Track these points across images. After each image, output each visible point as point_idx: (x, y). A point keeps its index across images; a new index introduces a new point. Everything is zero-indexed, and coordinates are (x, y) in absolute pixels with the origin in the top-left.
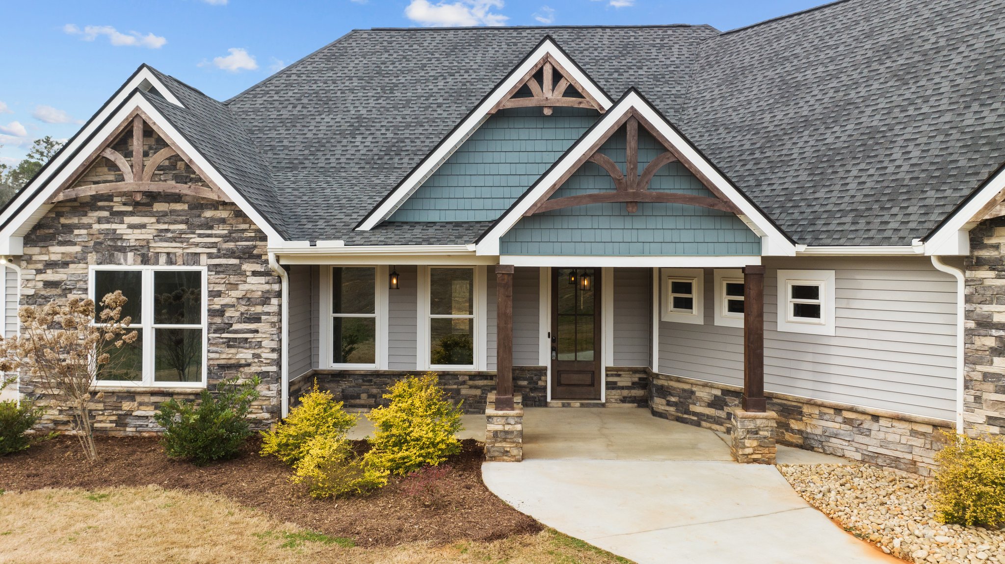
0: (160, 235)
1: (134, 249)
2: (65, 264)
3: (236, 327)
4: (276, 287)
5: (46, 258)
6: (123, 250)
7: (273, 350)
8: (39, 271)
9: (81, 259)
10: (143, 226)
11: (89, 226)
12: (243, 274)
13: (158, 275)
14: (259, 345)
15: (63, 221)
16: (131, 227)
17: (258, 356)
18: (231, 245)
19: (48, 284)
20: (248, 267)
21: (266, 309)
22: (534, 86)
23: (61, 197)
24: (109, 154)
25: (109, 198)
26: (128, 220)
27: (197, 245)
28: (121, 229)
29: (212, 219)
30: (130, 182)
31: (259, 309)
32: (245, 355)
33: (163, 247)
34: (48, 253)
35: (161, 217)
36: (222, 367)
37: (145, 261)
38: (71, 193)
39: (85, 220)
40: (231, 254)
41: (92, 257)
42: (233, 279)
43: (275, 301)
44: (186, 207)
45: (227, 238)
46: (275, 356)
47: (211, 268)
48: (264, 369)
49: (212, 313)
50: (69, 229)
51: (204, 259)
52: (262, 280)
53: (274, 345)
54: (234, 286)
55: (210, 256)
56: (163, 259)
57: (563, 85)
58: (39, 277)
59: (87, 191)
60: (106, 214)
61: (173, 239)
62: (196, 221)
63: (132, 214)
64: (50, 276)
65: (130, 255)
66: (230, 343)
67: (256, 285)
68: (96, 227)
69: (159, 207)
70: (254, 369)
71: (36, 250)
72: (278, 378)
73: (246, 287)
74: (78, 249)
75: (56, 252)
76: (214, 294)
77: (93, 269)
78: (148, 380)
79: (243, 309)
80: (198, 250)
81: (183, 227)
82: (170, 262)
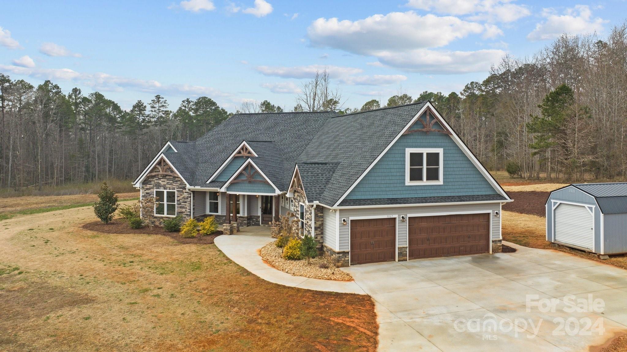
0: (168, 183)
1: (163, 186)
2: (150, 189)
3: (182, 204)
4: (190, 195)
5: (146, 187)
6: (161, 186)
7: (189, 209)
8: (145, 190)
9: (153, 188)
10: (164, 181)
11: (154, 181)
12: (183, 192)
13: (167, 192)
14: (186, 208)
15: (149, 180)
16: (162, 181)
17: (186, 210)
18: (181, 186)
19: (147, 193)
20: (184, 191)
21: (188, 200)
22: (242, 151)
23: (148, 175)
24: (157, 166)
25: (158, 175)
26: (162, 180)
27: (175, 186)
28: (160, 182)
29: (177, 180)
30: (161, 172)
31: (186, 200)
32: (184, 210)
33: (168, 186)
34: (147, 186)
35: (168, 179)
36: (179, 212)
37: (165, 189)
38: (150, 174)
39: (153, 180)
40: (181, 188)
41: (155, 188)
42: (181, 193)
43: (189, 199)
44: (172, 177)
45: (180, 184)
46: (189, 211)
47: (177, 191)
48: (187, 213)
49: (177, 201)
50: (151, 181)
51: (176, 189)
52: (187, 194)
53: (189, 208)
54: (182, 195)
55: (177, 188)
56: (168, 189)
57: (248, 151)
58: (145, 192)
59: (154, 174)
60: (157, 178)
61: (170, 184)
62: (174, 181)
63: (162, 179)
64: (147, 191)
65: (162, 187)
66: (181, 207)
67: (186, 195)
68: (155, 181)
69: (167, 177)
70: (185, 213)
71: (145, 186)
72: (190, 215)
73: (184, 195)
74: (152, 186)
75: (148, 186)
76: (178, 197)
77: (155, 190)
78: (165, 215)
79: (183, 200)
80: (175, 187)
81: (172, 182)
82: (169, 189)
